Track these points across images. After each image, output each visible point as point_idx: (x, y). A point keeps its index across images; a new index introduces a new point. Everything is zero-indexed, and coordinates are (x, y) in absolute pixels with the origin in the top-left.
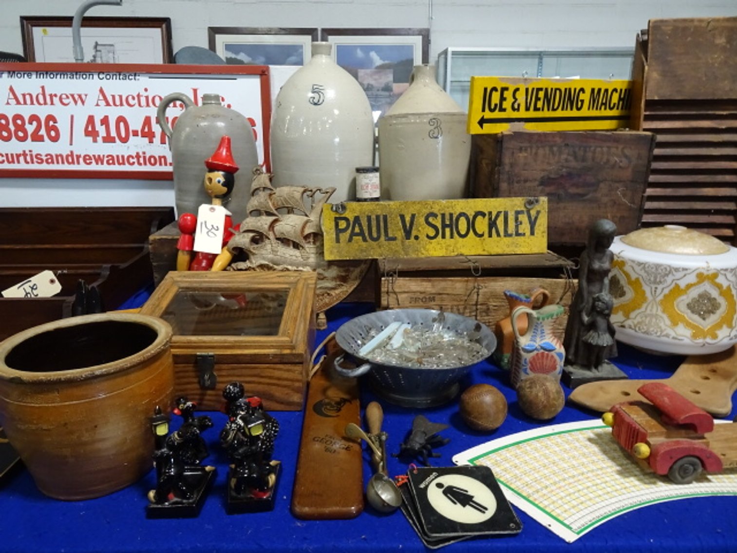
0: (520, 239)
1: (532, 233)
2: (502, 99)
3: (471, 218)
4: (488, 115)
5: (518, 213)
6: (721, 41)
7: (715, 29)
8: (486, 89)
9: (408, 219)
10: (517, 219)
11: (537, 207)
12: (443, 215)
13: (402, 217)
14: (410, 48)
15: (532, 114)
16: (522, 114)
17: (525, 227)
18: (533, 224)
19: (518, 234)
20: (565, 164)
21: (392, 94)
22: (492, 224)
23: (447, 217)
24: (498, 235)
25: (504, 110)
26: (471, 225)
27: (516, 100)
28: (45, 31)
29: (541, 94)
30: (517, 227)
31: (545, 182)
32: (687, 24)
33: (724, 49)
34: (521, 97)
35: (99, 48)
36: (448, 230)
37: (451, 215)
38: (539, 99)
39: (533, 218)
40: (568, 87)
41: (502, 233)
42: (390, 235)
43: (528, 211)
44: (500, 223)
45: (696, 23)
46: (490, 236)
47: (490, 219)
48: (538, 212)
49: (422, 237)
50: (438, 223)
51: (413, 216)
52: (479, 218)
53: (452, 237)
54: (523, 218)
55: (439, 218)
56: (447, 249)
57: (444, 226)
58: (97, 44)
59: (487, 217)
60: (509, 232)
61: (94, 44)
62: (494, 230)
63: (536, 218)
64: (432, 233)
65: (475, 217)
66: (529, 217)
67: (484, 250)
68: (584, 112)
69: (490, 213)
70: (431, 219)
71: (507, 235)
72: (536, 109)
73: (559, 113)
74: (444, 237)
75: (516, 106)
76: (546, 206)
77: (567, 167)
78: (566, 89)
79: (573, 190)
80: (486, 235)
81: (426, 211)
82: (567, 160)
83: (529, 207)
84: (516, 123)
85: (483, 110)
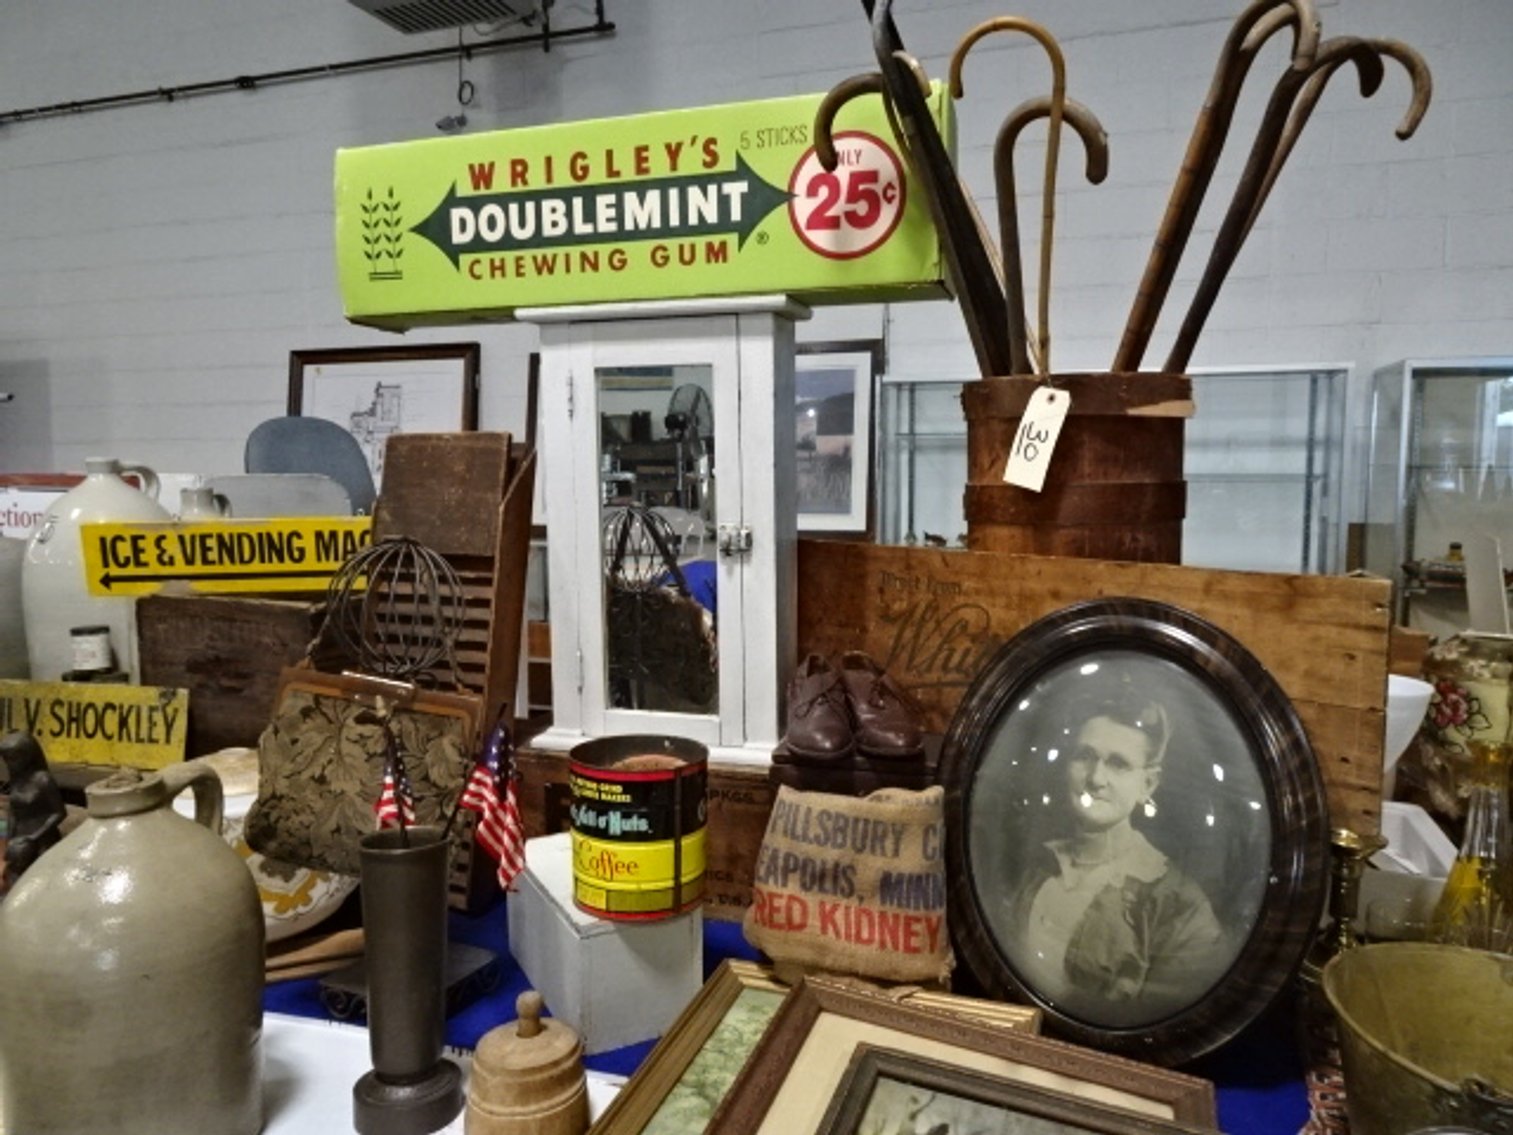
0: (153, 748)
1: (168, 741)
2: (137, 551)
3: (100, 710)
4: (114, 571)
5: (152, 709)
6: (459, 468)
7: (454, 448)
8: (103, 540)
9: (32, 706)
10: (150, 718)
11: (175, 703)
12: (70, 704)
13: (27, 702)
14: (849, 375)
15: (198, 568)
16: (180, 567)
17: (160, 732)
18: (169, 726)
19: (152, 741)
20: (211, 644)
21: (813, 454)
22: (123, 723)
23: (74, 709)
24: (129, 739)
25: (145, 564)
26: (100, 722)
27: (163, 551)
28: (318, 370)
29: (212, 543)
30: (150, 729)
31: (194, 667)
32: (423, 443)
33: (463, 481)
34: (172, 547)
35: (381, 391)
36: (74, 726)
37: (79, 705)
38: (210, 549)
39: (170, 719)
40: (264, 531)
41: (133, 736)
42: (14, 726)
43: (164, 708)
44: (132, 720)
45: (434, 442)
46: (120, 738)
47: (121, 714)
48: (176, 711)
49: (46, 733)
50: (63, 713)
51: (38, 703)
52: (109, 712)
53: (78, 736)
54: (158, 717)
55: (66, 707)
56: (70, 753)
57: (71, 720)
58: (379, 386)
59: (118, 711)
60: (142, 736)
61: (374, 386)
62: (125, 731)
63: (174, 719)
64: (56, 728)
65: (104, 710)
66: (166, 718)
67: (112, 759)
68: (307, 565)
69: (121, 707)
70: (57, 709)
71: (139, 740)
72: (205, 561)
73: (256, 567)
74: (69, 735)
75: (166, 558)
76: (185, 703)
77: (213, 648)
78: (260, 535)
79: (225, 682)
80: (116, 737)
81: (52, 697)
82: (211, 638)
83: (164, 701)
84: (173, 582)
85: (106, 564)
